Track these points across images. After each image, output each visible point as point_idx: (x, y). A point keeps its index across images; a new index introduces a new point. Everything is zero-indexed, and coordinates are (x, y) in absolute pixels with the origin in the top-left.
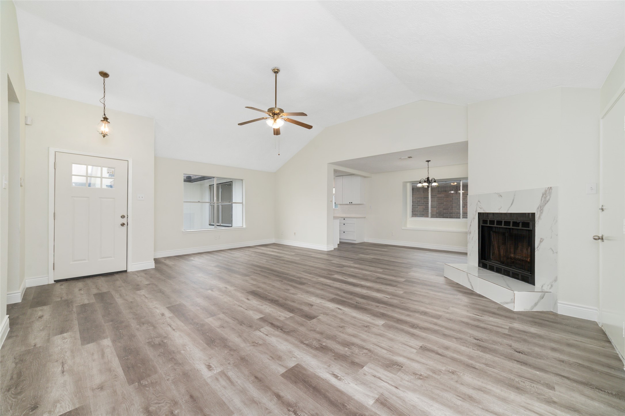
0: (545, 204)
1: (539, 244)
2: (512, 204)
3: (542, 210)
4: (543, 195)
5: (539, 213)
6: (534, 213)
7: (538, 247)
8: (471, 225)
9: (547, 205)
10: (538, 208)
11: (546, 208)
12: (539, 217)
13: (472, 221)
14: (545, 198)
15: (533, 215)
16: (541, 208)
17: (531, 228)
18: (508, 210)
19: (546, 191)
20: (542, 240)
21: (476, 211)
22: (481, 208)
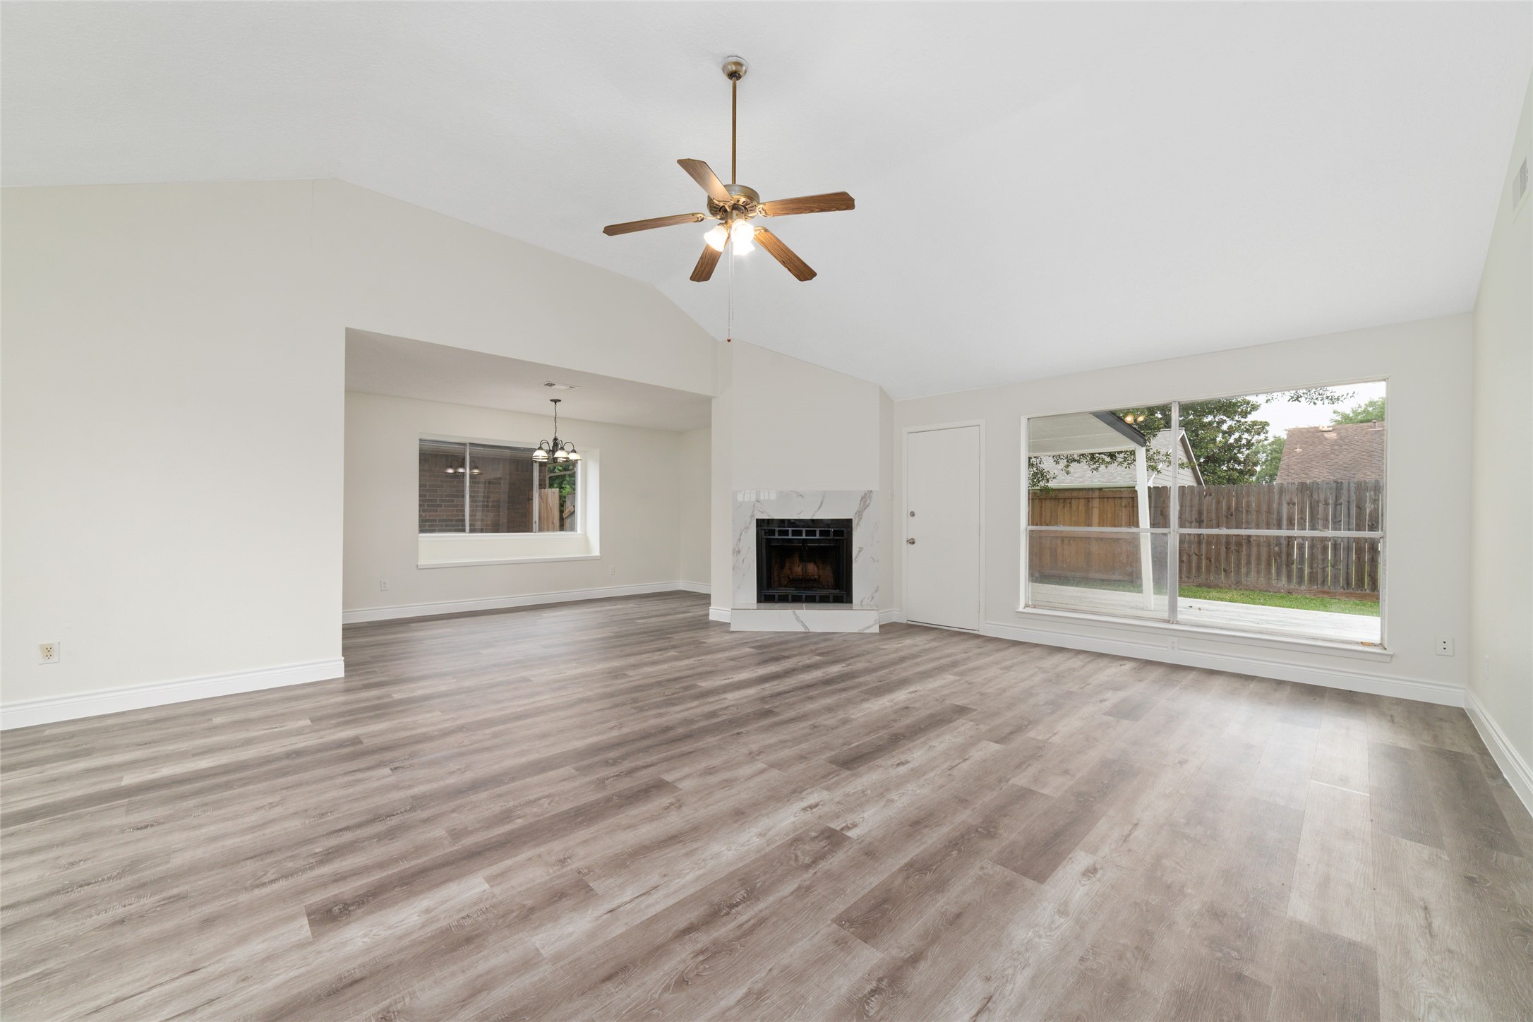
0: (865, 509)
1: (858, 555)
2: (819, 508)
3: (861, 515)
4: (862, 498)
5: (857, 518)
6: (851, 519)
7: (856, 557)
8: (740, 540)
9: (866, 510)
10: (856, 513)
11: (865, 513)
12: (858, 523)
13: (743, 533)
14: (865, 502)
15: (849, 521)
16: (860, 514)
17: (845, 536)
18: (814, 515)
19: (866, 494)
20: (861, 550)
21: (752, 516)
22: (762, 512)
